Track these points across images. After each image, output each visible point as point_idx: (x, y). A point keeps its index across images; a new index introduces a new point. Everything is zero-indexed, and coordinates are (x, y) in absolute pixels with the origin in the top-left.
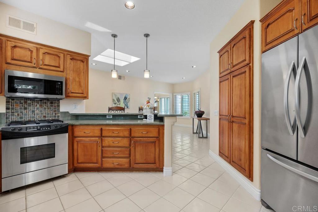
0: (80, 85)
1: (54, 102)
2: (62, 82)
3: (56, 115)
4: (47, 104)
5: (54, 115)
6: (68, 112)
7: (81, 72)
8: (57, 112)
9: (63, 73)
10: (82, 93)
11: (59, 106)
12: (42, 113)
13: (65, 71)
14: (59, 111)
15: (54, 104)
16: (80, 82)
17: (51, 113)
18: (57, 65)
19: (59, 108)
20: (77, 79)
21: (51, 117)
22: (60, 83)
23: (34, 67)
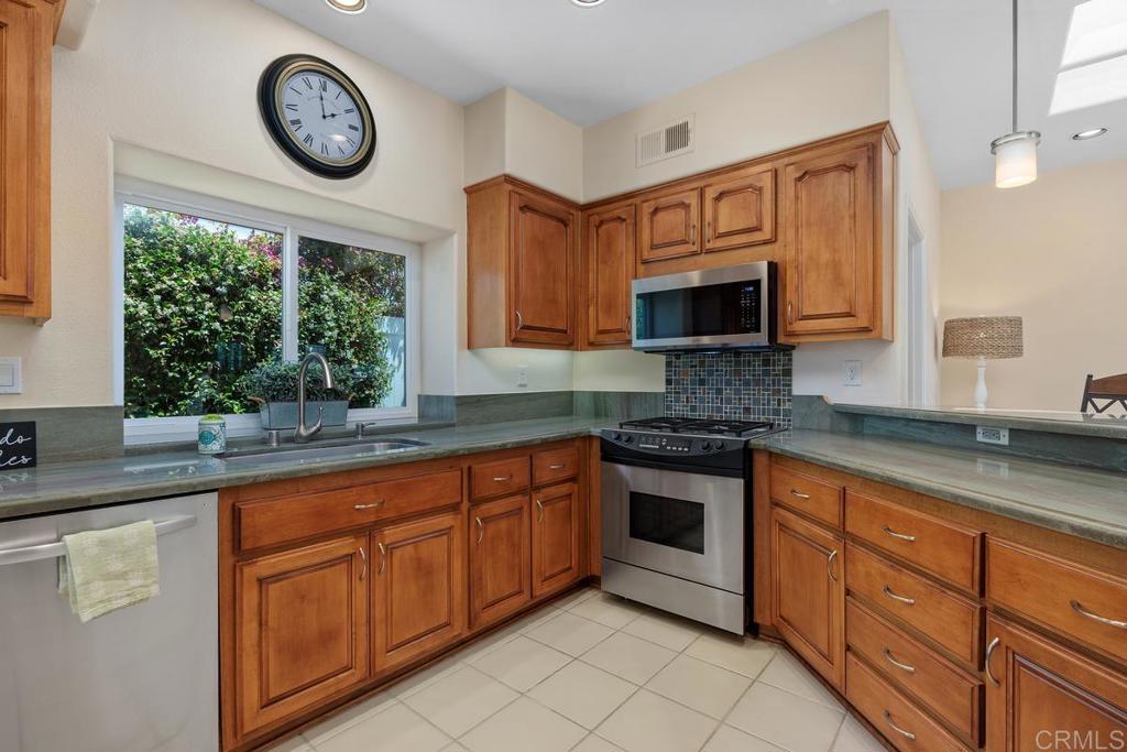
0: (837, 279)
1: (774, 360)
2: (757, 283)
3: (779, 405)
4: (754, 366)
5: (773, 405)
6: (820, 398)
7: (842, 218)
8: (784, 395)
9: (773, 246)
10: (849, 315)
11: (788, 373)
12: (740, 399)
13: (780, 237)
14: (790, 391)
15: (774, 365)
16: (836, 266)
17: (764, 399)
18: (752, 222)
19: (791, 380)
20: (825, 256)
21: (764, 414)
22: (751, 289)
23: (694, 254)
